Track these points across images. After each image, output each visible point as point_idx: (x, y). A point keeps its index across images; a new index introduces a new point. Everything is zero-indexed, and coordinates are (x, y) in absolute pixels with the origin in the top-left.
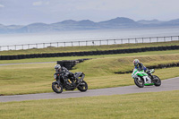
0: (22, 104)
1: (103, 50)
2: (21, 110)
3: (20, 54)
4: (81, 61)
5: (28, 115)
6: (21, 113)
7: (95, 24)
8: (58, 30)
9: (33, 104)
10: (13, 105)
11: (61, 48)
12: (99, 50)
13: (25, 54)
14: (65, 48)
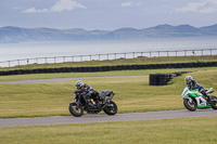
0: (107, 126)
1: (205, 61)
2: (106, 133)
3: (105, 65)
4: (178, 75)
5: (114, 139)
6: (106, 136)
7: (196, 30)
8: (151, 36)
9: (120, 126)
10: (96, 126)
11: (155, 59)
12: (200, 61)
13: (111, 65)
14: (159, 59)
